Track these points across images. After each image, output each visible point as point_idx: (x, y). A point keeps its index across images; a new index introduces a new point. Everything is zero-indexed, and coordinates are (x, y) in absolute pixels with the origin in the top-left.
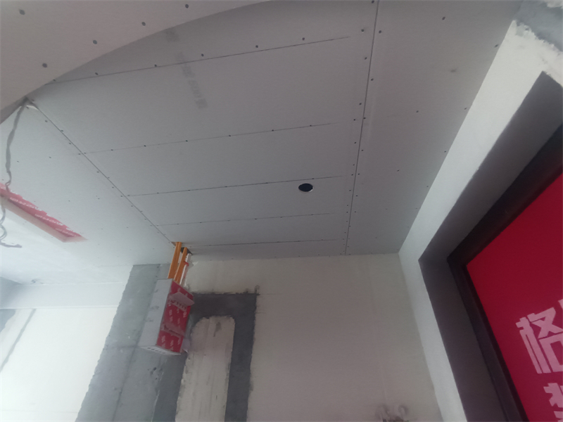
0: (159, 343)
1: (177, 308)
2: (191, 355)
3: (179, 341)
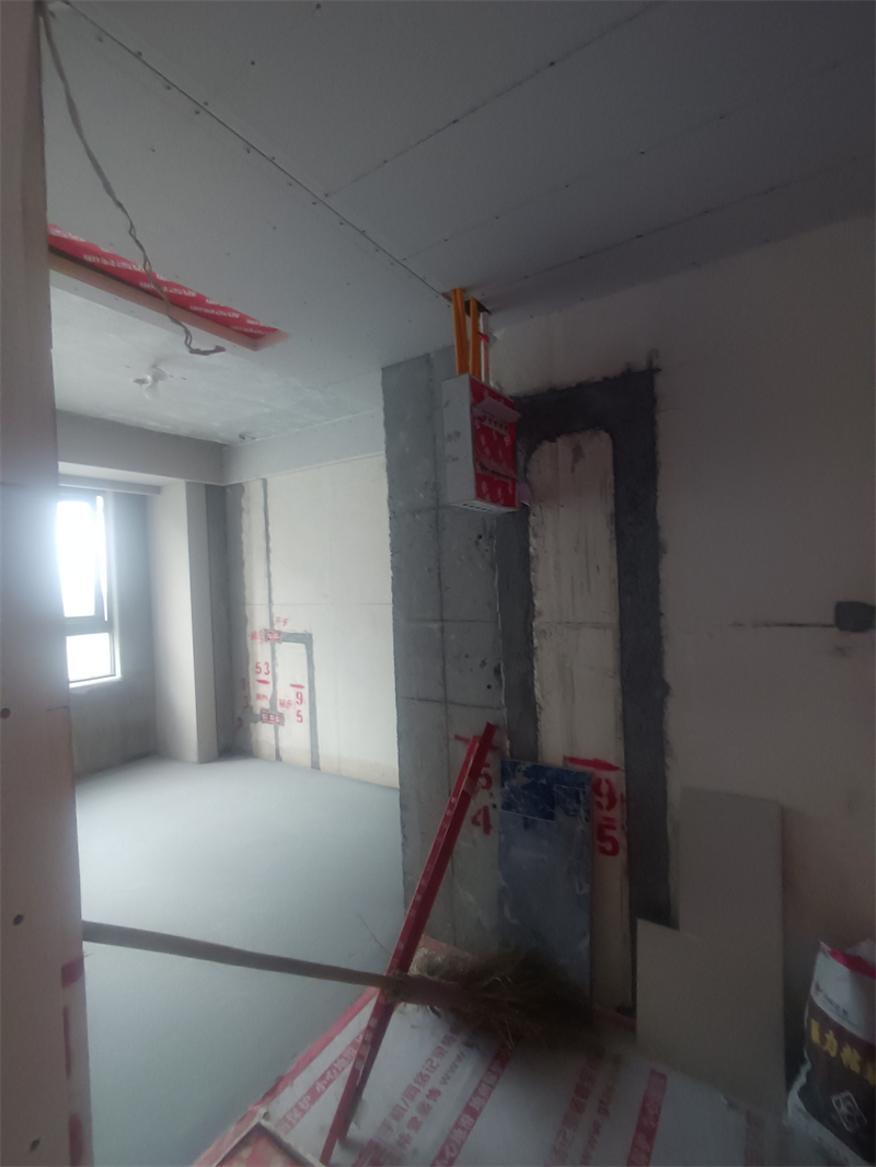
0: (480, 495)
1: (491, 430)
2: (536, 509)
3: (510, 488)
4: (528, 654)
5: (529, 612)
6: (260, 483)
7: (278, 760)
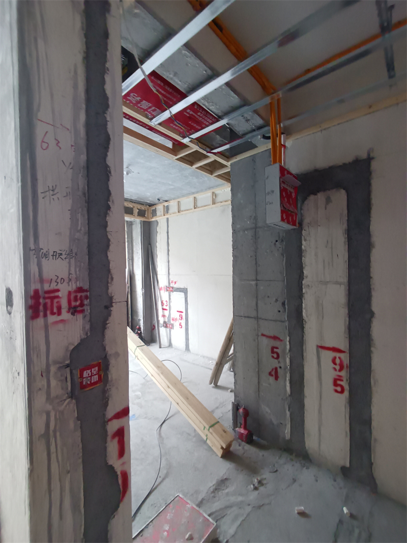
3: (294, 217)
4: (300, 296)
5: (301, 276)
6: (165, 220)
7: (170, 345)
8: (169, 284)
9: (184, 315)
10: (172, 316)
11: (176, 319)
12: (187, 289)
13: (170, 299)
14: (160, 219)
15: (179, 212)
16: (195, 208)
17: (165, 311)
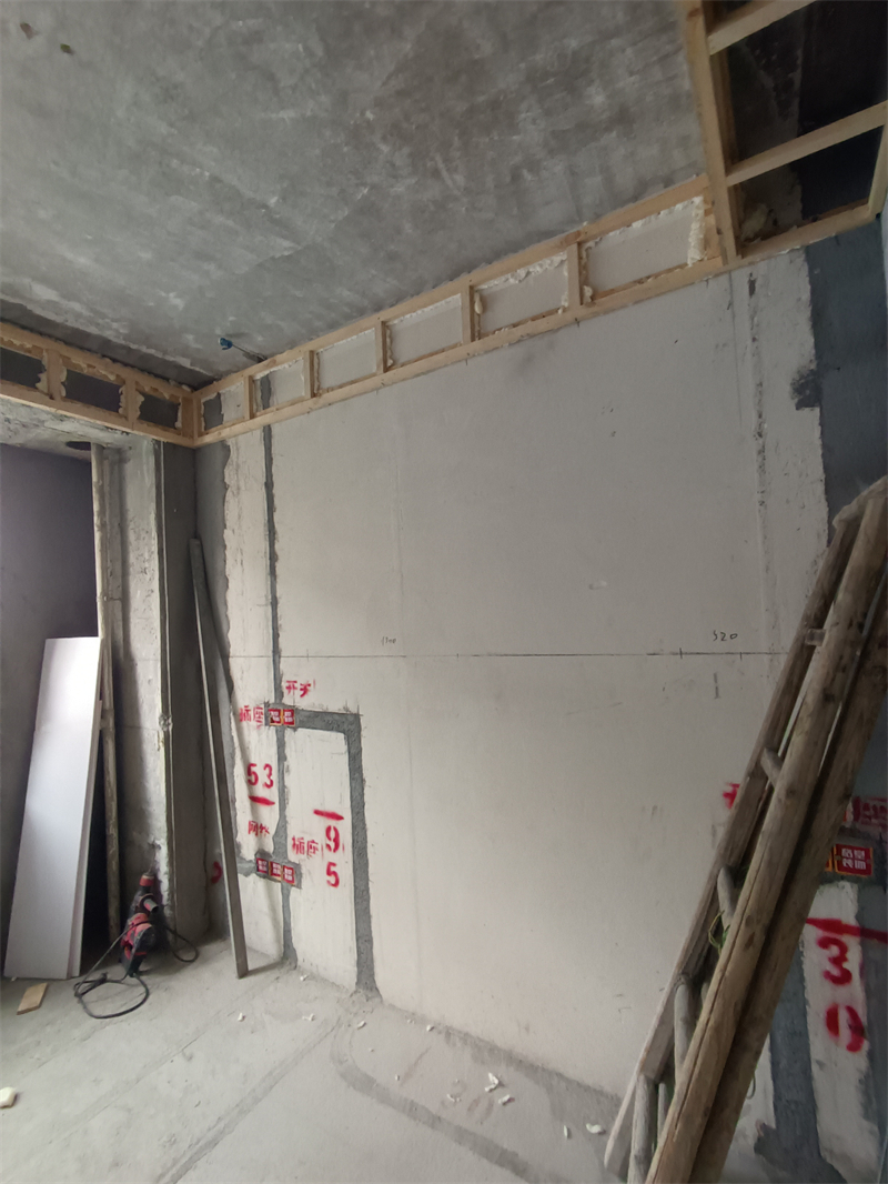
6: (259, 434)
7: (287, 955)
8: (279, 693)
9: (345, 829)
10: (294, 831)
11: (312, 846)
12: (357, 717)
13: (282, 757)
14: (239, 435)
15: (314, 395)
16: (387, 369)
17: (263, 809)
